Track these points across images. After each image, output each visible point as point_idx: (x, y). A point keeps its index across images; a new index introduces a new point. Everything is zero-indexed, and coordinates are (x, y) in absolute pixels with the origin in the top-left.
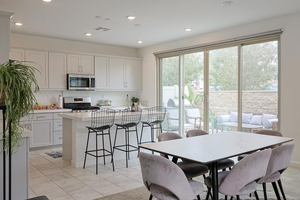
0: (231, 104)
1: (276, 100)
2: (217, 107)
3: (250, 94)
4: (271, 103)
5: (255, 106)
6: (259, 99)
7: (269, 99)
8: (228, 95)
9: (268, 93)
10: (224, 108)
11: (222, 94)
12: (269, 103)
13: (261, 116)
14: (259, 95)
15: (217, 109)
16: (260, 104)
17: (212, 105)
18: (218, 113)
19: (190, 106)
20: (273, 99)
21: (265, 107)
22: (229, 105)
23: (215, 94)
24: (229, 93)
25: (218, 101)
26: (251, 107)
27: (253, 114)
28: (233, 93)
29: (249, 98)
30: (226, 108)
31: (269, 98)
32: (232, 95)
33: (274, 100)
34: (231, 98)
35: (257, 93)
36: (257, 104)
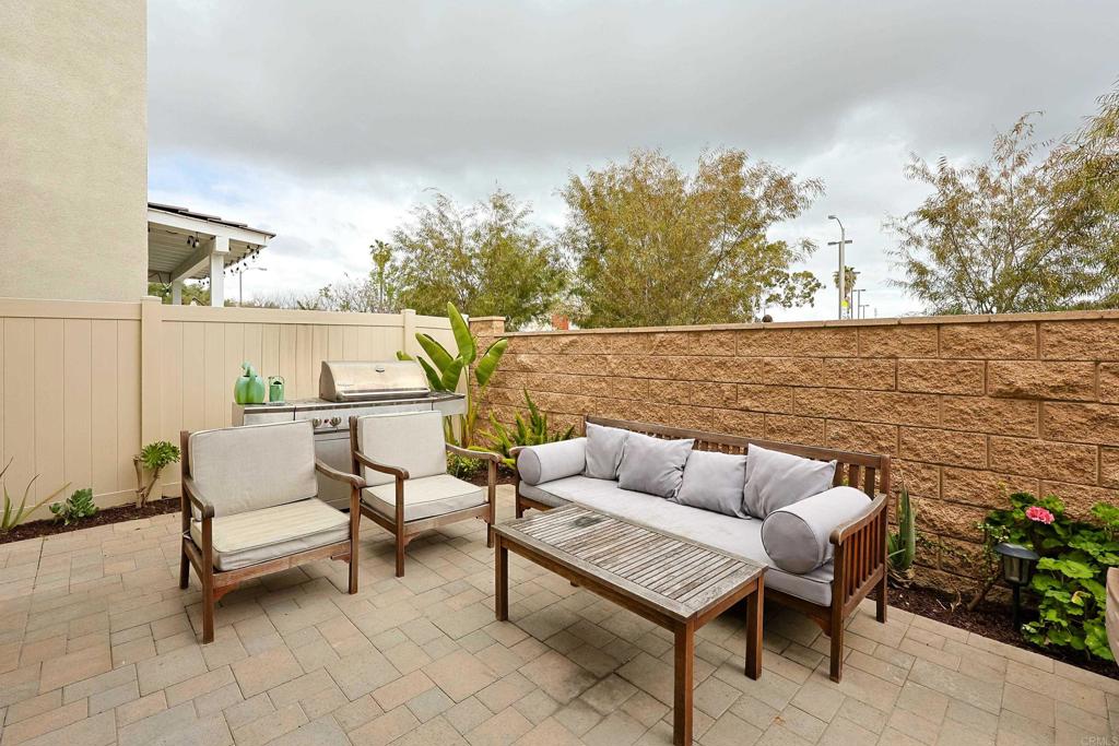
0: (604, 384)
1: (804, 371)
2: (554, 396)
3: (682, 341)
4: (782, 385)
5: (702, 395)
6: (721, 362)
7: (766, 364)
8: (592, 344)
9: (763, 334)
10: (580, 398)
11: (572, 343)
12: (768, 381)
13: (740, 458)
14: (722, 344)
15: (556, 404)
16: (725, 387)
17: (537, 386)
18: (558, 418)
19: (425, 395)
20: (788, 366)
21: (748, 403)
22: (597, 386)
23: (548, 341)
24: (599, 339)
25: (557, 369)
26: (686, 401)
27: (697, 441)
28: (611, 339)
29: (675, 360)
30: (586, 399)
31: (767, 359)
32: (607, 348)
33: (796, 369)
34: (606, 359)
35: (711, 337)
36: (710, 384)
